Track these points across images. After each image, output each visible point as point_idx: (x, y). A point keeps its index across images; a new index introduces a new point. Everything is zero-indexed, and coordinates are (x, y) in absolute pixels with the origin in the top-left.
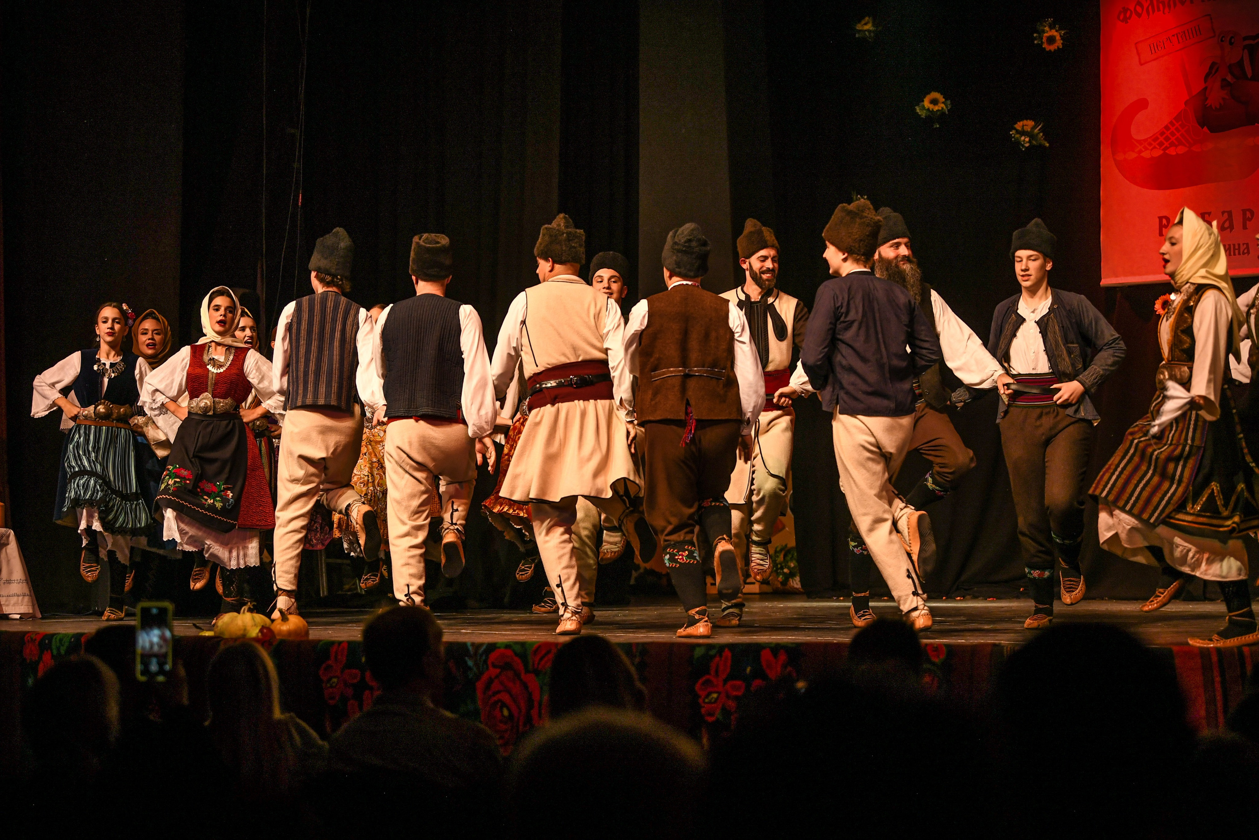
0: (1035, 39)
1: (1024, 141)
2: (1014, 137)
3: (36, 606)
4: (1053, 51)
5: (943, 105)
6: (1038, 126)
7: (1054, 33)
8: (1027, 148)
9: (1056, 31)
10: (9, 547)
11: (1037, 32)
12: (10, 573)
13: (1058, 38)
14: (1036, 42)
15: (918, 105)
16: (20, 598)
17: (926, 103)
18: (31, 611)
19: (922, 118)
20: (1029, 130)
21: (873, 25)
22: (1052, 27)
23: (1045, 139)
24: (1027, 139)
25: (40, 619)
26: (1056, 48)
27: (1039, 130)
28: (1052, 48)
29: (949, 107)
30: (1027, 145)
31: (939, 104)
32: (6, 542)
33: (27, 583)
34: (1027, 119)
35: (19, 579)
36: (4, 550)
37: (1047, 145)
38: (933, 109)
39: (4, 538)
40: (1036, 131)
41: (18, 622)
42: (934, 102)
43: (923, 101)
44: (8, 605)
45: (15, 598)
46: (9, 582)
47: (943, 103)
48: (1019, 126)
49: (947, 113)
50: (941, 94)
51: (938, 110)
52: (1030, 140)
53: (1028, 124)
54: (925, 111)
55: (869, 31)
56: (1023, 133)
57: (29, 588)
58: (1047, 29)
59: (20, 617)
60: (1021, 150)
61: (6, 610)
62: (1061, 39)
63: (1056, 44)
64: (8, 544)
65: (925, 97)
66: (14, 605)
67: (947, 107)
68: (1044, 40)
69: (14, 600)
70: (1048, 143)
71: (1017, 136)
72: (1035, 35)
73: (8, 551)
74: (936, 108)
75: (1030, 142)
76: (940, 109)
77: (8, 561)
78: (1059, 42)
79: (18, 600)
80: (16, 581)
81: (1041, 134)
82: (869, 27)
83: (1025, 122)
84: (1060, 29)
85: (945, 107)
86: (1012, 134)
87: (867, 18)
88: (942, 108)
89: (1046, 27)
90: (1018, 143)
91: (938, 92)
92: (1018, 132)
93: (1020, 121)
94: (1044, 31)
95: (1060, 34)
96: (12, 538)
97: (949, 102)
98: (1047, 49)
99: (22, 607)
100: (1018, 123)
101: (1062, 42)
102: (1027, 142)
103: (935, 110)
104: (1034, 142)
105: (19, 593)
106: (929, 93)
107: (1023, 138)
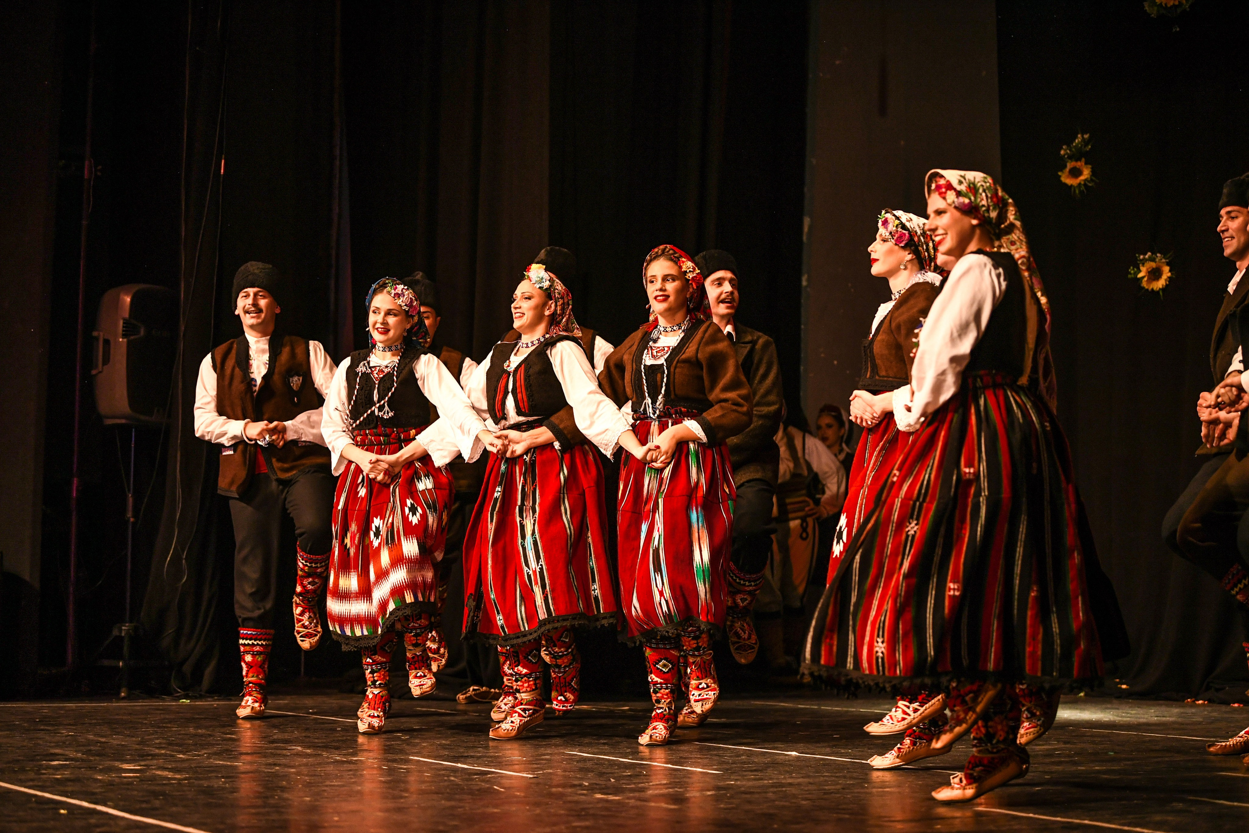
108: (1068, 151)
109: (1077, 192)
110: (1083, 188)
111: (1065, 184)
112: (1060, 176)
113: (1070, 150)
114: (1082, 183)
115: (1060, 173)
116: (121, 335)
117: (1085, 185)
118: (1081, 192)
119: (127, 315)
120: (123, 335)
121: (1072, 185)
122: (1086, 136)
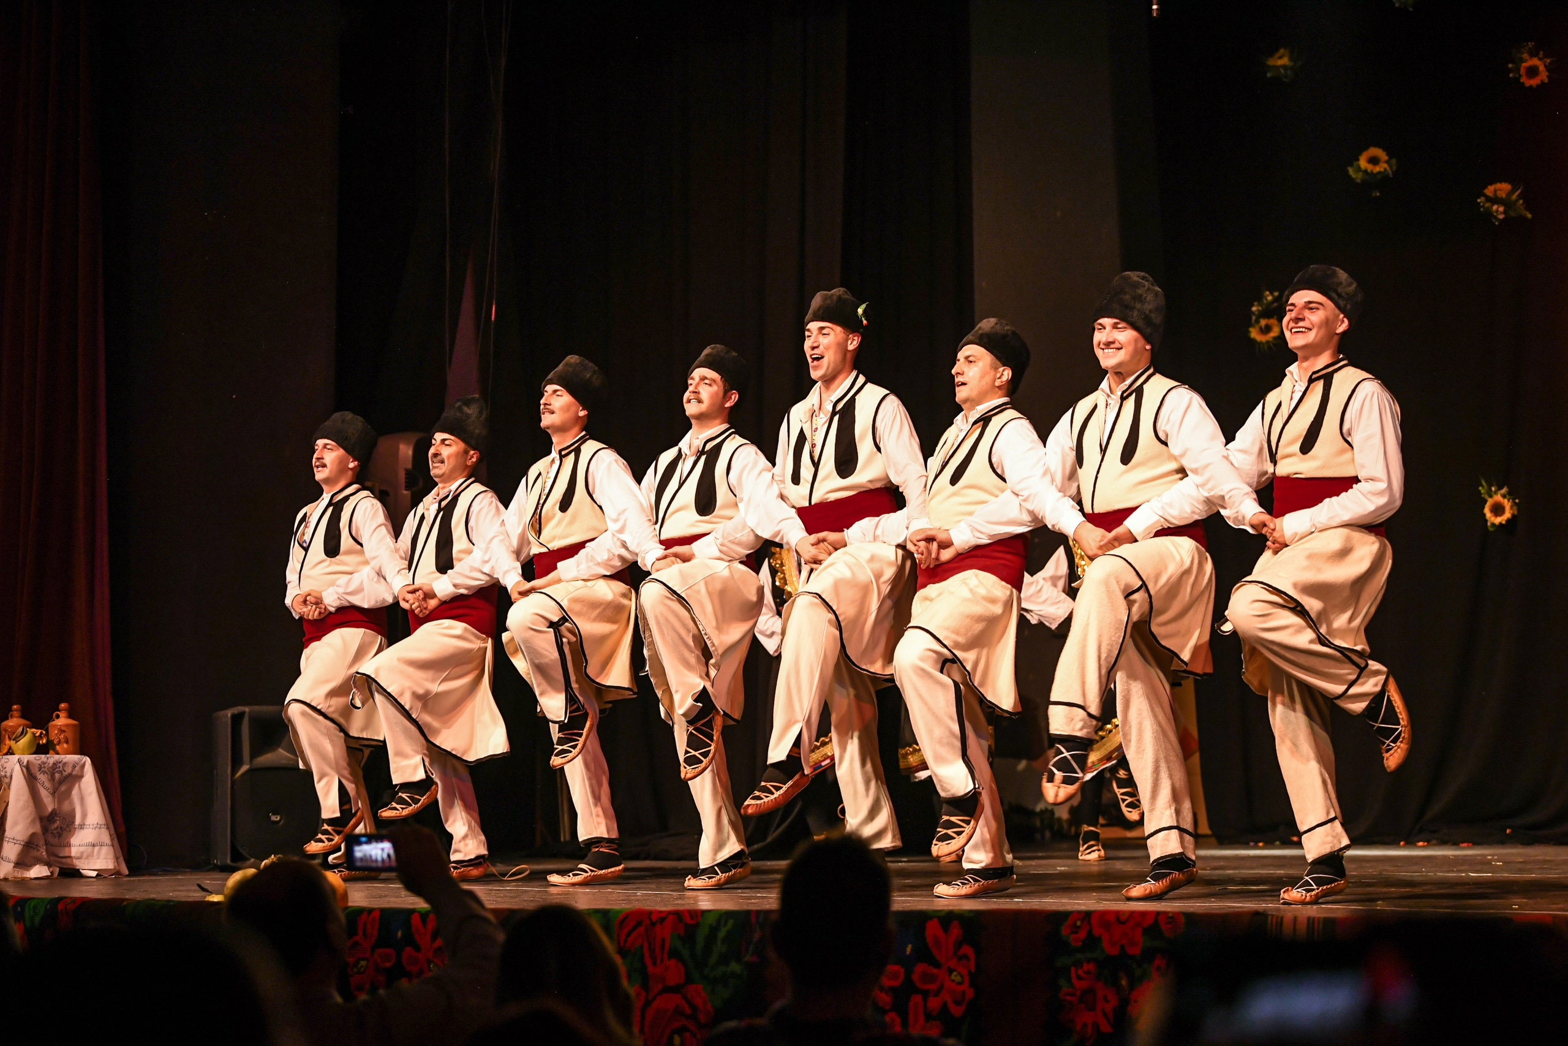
0: (1510, 71)
1: (1497, 211)
2: (1483, 207)
3: (121, 859)
4: (1535, 86)
5: (1386, 165)
6: (1517, 190)
7: (1535, 62)
8: (1501, 221)
9: (1540, 59)
10: (84, 780)
11: (1513, 62)
12: (84, 815)
13: (1542, 68)
14: (1511, 75)
15: (1351, 166)
16: (97, 849)
17: (1363, 163)
18: (112, 865)
19: (1357, 184)
20: (1504, 196)
21: (1291, 59)
22: (1533, 54)
23: (1527, 209)
24: (1501, 209)
25: (127, 876)
26: (1539, 82)
27: (1518, 196)
28: (1534, 82)
29: (1394, 168)
30: (1501, 217)
31: (1381, 164)
32: (80, 774)
33: (108, 828)
34: (1500, 182)
35: (96, 822)
36: (77, 785)
37: (1530, 216)
38: (1372, 171)
39: (77, 768)
40: (1514, 197)
41: (94, 880)
42: (1374, 161)
43: (1358, 160)
44: (81, 859)
45: (91, 848)
46: (82, 826)
47: (1387, 162)
48: (1489, 191)
49: (1391, 176)
50: (1384, 150)
51: (1380, 172)
52: (1505, 210)
53: (1502, 188)
54: (1361, 173)
55: (1284, 67)
56: (1495, 200)
57: (111, 835)
58: (1525, 56)
59: (97, 875)
60: (1494, 224)
61: (80, 865)
62: (1548, 70)
63: (1540, 78)
64: (82, 777)
65: (1360, 154)
66: (89, 858)
67: (1390, 166)
68: (1522, 71)
69: (89, 850)
70: (1531, 213)
71: (1488, 205)
72: (1510, 66)
73: (82, 786)
74: (1377, 169)
75: (1505, 212)
76: (1382, 170)
77: (82, 799)
78: (1543, 74)
79: (93, 852)
80: (91, 826)
81: (1521, 202)
82: (1285, 61)
83: (1498, 186)
84: (1546, 56)
85: (1388, 169)
86: (1480, 203)
87: (1282, 51)
88: (1385, 170)
89: (1524, 53)
90: (1489, 214)
91: (1379, 147)
92: (1488, 199)
93: (1491, 184)
94: (1522, 61)
95: (1544, 63)
96: (88, 770)
97: (1394, 161)
98: (1527, 85)
99: (99, 861)
100: (1489, 187)
101: (1547, 74)
102: (1501, 213)
103: (1375, 172)
104: (1512, 214)
105: (97, 841)
106: (1366, 148)
107: (1495, 207)
108: (1260, 308)
109: (1266, 348)
110: (1271, 344)
111: (1254, 341)
112: (1250, 332)
113: (1261, 306)
114: (1271, 339)
115: (1251, 329)
116: (404, 486)
117: (1271, 342)
118: (1269, 347)
119: (410, 466)
120: (406, 487)
121: (1261, 343)
122: (1276, 294)
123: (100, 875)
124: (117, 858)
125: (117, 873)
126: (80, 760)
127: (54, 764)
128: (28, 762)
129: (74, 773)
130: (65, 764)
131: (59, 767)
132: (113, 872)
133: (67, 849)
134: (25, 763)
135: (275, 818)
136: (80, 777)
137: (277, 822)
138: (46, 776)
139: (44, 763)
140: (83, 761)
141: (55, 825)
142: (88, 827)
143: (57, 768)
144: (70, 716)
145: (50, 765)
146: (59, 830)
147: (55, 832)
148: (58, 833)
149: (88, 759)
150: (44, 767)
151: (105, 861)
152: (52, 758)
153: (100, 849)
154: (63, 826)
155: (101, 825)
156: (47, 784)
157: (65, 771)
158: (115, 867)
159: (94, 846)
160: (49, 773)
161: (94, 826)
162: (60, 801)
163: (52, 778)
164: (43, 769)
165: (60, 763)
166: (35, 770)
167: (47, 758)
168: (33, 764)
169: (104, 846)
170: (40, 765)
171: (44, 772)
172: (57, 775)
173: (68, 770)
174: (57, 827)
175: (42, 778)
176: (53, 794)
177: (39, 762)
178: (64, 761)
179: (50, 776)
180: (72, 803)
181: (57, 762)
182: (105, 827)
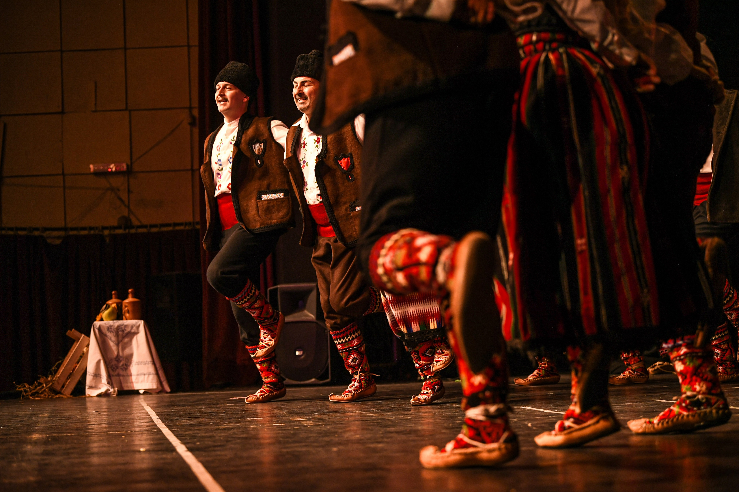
3: (164, 382)
10: (139, 335)
12: (140, 357)
16: (146, 376)
18: (155, 387)
25: (168, 392)
32: (136, 331)
35: (145, 361)
36: (134, 339)
39: (134, 328)
41: (144, 396)
44: (137, 383)
45: (142, 377)
57: (155, 368)
59: (144, 393)
61: (136, 387)
64: (138, 333)
66: (142, 382)
69: (141, 378)
73: (138, 338)
77: (138, 347)
79: (144, 379)
80: (143, 363)
96: (142, 329)
99: (148, 384)
105: (146, 372)
123: (147, 392)
124: (160, 382)
125: (161, 391)
126: (137, 323)
127: (118, 326)
128: (100, 326)
129: (133, 331)
130: (126, 326)
131: (122, 328)
132: (157, 391)
133: (130, 377)
134: (98, 326)
135: (298, 353)
136: (136, 333)
137: (299, 356)
138: (112, 334)
139: (111, 326)
140: (138, 324)
141: (121, 363)
142: (141, 363)
143: (120, 328)
144: (134, 296)
145: (115, 327)
146: (125, 366)
147: (122, 367)
148: (124, 368)
149: (141, 323)
150: (111, 329)
151: (151, 384)
152: (118, 323)
153: (149, 377)
154: (127, 363)
155: (148, 362)
156: (113, 339)
157: (126, 330)
158: (158, 387)
159: (145, 375)
160: (114, 332)
161: (145, 363)
162: (123, 349)
163: (117, 335)
164: (110, 330)
165: (122, 325)
166: (105, 331)
167: (114, 323)
168: (103, 327)
169: (151, 374)
170: (108, 327)
171: (111, 332)
172: (120, 333)
173: (128, 329)
174: (123, 365)
175: (109, 334)
176: (118, 345)
177: (108, 325)
178: (126, 324)
179: (115, 334)
180: (132, 349)
181: (120, 325)
182: (152, 363)
